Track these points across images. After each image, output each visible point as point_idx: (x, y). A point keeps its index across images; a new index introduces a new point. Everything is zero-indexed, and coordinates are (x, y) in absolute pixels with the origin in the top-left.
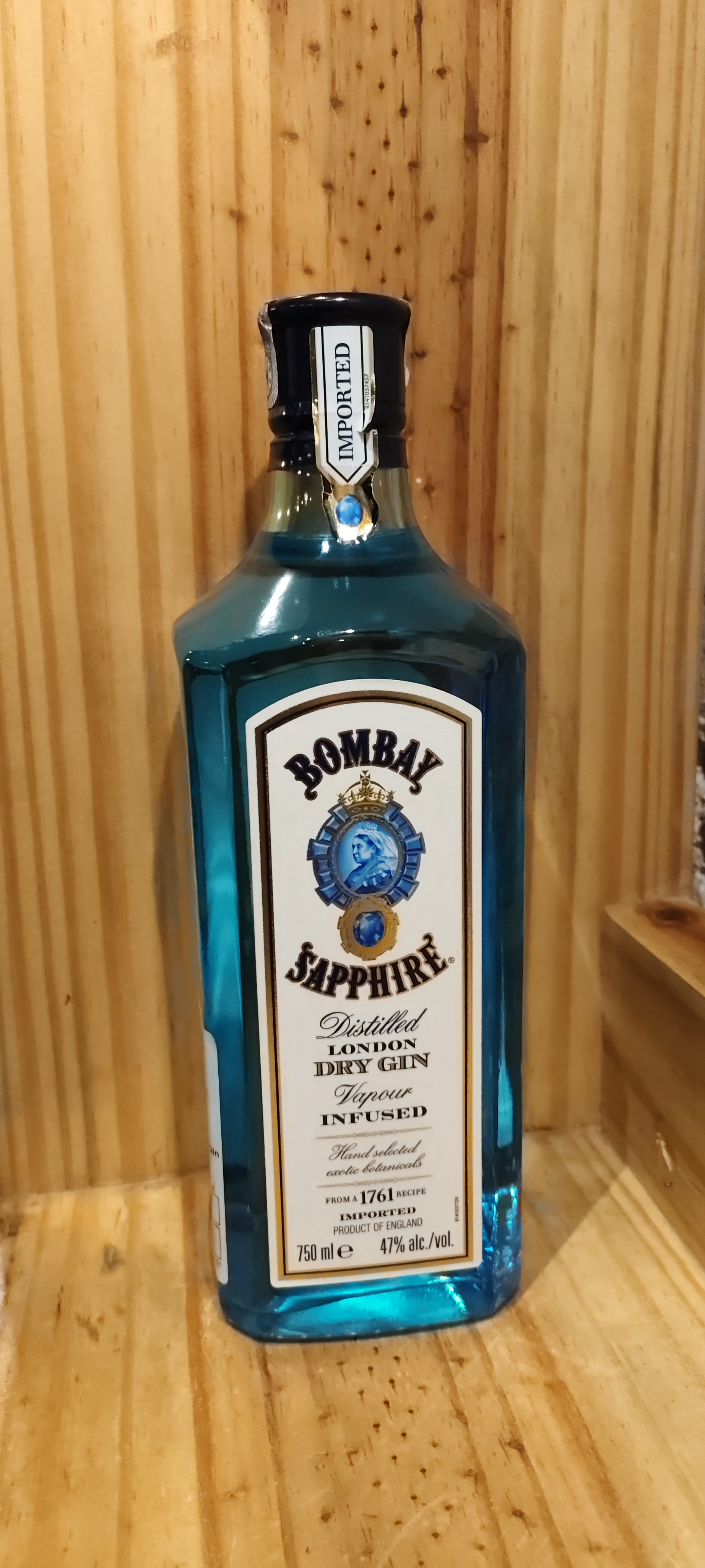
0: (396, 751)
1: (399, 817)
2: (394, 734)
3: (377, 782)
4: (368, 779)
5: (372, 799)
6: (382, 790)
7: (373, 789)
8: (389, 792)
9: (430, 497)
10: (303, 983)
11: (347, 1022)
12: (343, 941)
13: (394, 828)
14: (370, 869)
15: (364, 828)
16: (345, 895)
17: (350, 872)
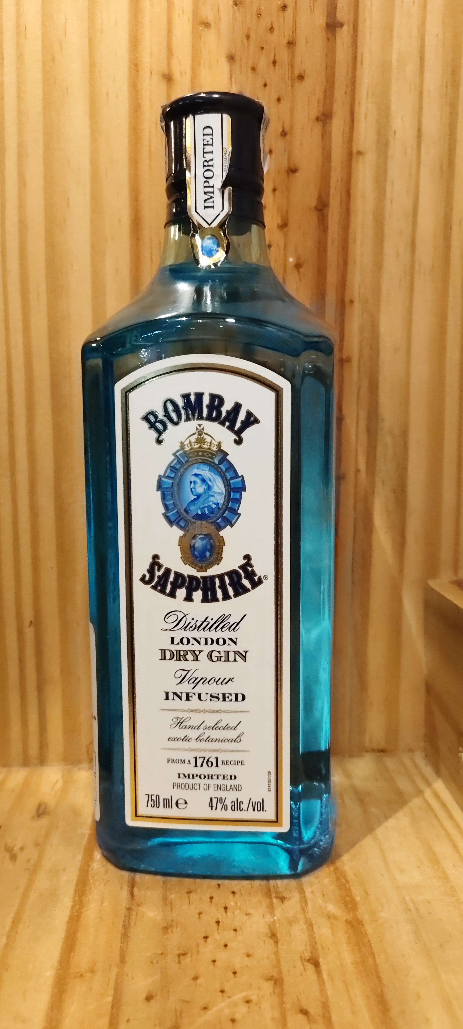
0: (224, 410)
1: (225, 462)
2: (222, 396)
3: (209, 434)
4: (202, 430)
5: (205, 446)
6: (213, 440)
7: (206, 438)
8: (218, 442)
9: (299, 271)
10: (152, 585)
11: (184, 619)
12: (182, 555)
13: (222, 470)
14: (203, 501)
15: (199, 469)
16: (184, 519)
17: (188, 502)
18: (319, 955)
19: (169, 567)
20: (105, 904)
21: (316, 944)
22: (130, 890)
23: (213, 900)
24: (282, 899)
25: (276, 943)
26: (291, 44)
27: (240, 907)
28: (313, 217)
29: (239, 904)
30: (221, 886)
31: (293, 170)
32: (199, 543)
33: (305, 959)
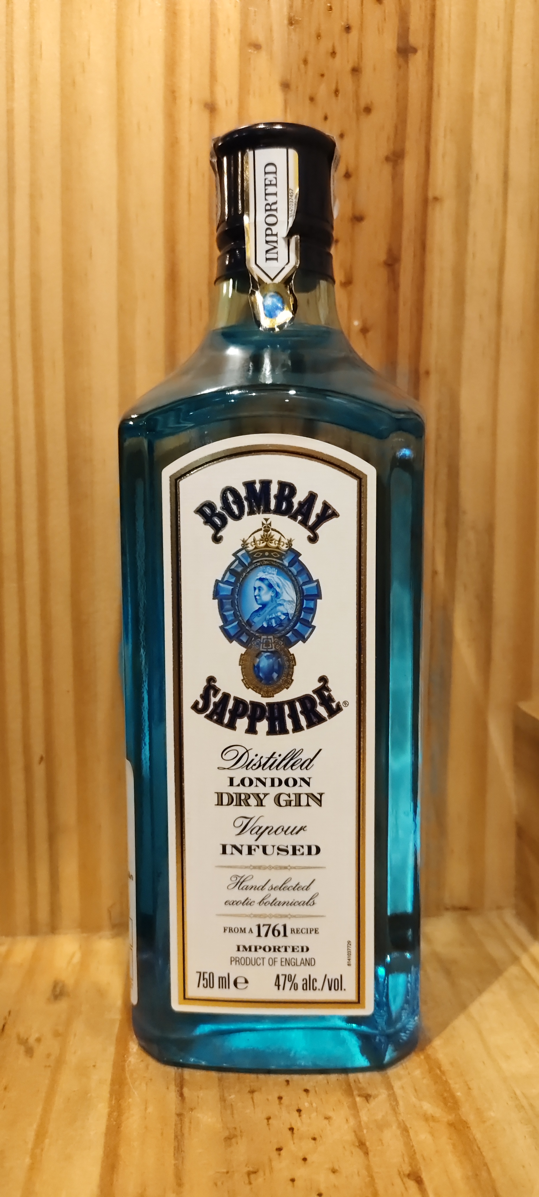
0: (296, 501)
1: (297, 563)
2: (294, 485)
3: (277, 530)
4: (269, 526)
5: (273, 545)
6: (282, 537)
8: (288, 540)
9: (365, 337)
10: (207, 714)
11: (246, 755)
12: (243, 677)
13: (292, 573)
14: (270, 611)
15: (264, 572)
16: (246, 633)
17: (252, 613)
18: (420, 1169)
19: (227, 691)
20: (150, 1110)
21: (415, 1153)
22: (178, 1091)
23: (283, 1101)
24: (367, 1097)
25: (367, 1155)
26: (356, 71)
27: (317, 1108)
28: (382, 274)
29: (314, 1105)
30: (290, 1083)
31: (358, 219)
32: (264, 662)
33: (404, 1175)
